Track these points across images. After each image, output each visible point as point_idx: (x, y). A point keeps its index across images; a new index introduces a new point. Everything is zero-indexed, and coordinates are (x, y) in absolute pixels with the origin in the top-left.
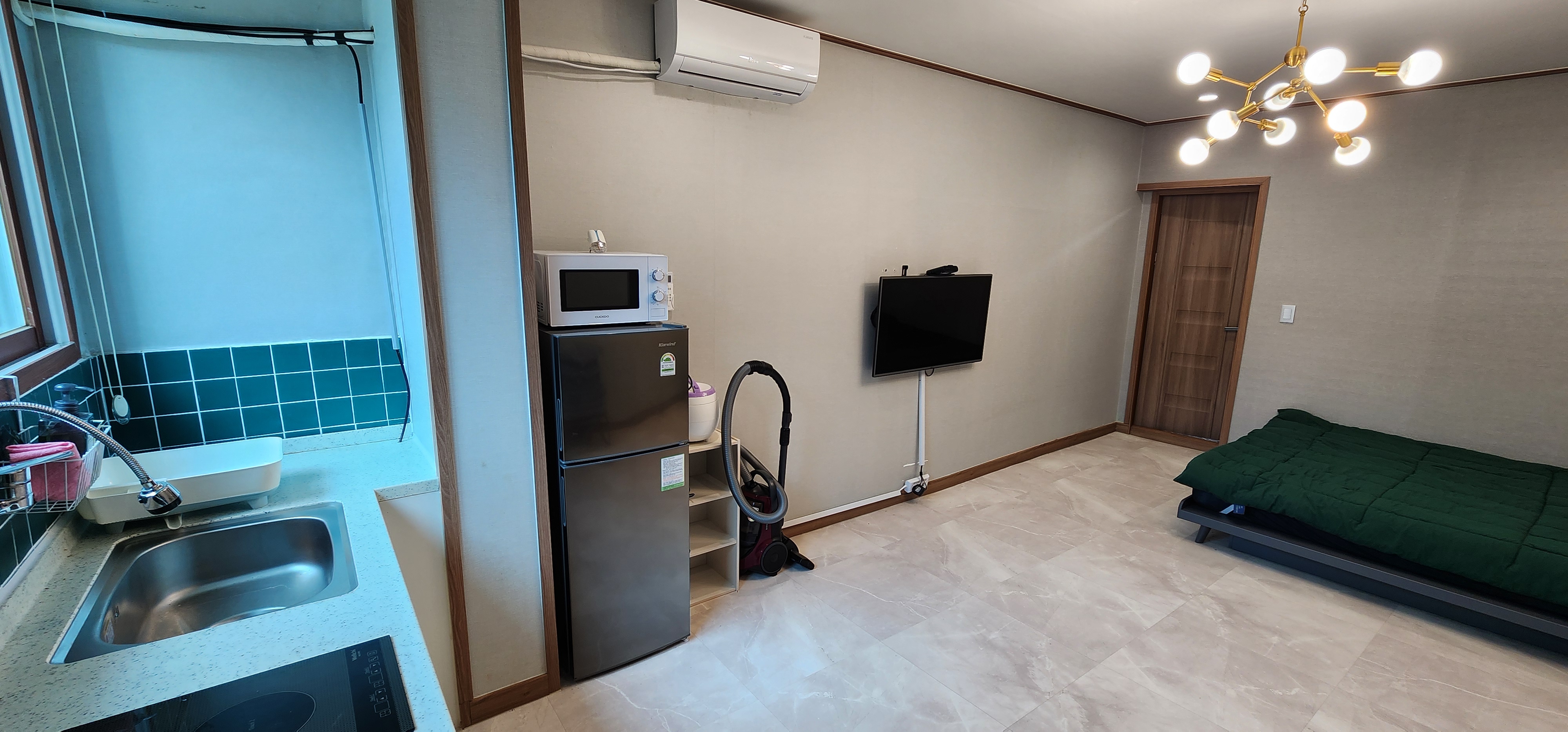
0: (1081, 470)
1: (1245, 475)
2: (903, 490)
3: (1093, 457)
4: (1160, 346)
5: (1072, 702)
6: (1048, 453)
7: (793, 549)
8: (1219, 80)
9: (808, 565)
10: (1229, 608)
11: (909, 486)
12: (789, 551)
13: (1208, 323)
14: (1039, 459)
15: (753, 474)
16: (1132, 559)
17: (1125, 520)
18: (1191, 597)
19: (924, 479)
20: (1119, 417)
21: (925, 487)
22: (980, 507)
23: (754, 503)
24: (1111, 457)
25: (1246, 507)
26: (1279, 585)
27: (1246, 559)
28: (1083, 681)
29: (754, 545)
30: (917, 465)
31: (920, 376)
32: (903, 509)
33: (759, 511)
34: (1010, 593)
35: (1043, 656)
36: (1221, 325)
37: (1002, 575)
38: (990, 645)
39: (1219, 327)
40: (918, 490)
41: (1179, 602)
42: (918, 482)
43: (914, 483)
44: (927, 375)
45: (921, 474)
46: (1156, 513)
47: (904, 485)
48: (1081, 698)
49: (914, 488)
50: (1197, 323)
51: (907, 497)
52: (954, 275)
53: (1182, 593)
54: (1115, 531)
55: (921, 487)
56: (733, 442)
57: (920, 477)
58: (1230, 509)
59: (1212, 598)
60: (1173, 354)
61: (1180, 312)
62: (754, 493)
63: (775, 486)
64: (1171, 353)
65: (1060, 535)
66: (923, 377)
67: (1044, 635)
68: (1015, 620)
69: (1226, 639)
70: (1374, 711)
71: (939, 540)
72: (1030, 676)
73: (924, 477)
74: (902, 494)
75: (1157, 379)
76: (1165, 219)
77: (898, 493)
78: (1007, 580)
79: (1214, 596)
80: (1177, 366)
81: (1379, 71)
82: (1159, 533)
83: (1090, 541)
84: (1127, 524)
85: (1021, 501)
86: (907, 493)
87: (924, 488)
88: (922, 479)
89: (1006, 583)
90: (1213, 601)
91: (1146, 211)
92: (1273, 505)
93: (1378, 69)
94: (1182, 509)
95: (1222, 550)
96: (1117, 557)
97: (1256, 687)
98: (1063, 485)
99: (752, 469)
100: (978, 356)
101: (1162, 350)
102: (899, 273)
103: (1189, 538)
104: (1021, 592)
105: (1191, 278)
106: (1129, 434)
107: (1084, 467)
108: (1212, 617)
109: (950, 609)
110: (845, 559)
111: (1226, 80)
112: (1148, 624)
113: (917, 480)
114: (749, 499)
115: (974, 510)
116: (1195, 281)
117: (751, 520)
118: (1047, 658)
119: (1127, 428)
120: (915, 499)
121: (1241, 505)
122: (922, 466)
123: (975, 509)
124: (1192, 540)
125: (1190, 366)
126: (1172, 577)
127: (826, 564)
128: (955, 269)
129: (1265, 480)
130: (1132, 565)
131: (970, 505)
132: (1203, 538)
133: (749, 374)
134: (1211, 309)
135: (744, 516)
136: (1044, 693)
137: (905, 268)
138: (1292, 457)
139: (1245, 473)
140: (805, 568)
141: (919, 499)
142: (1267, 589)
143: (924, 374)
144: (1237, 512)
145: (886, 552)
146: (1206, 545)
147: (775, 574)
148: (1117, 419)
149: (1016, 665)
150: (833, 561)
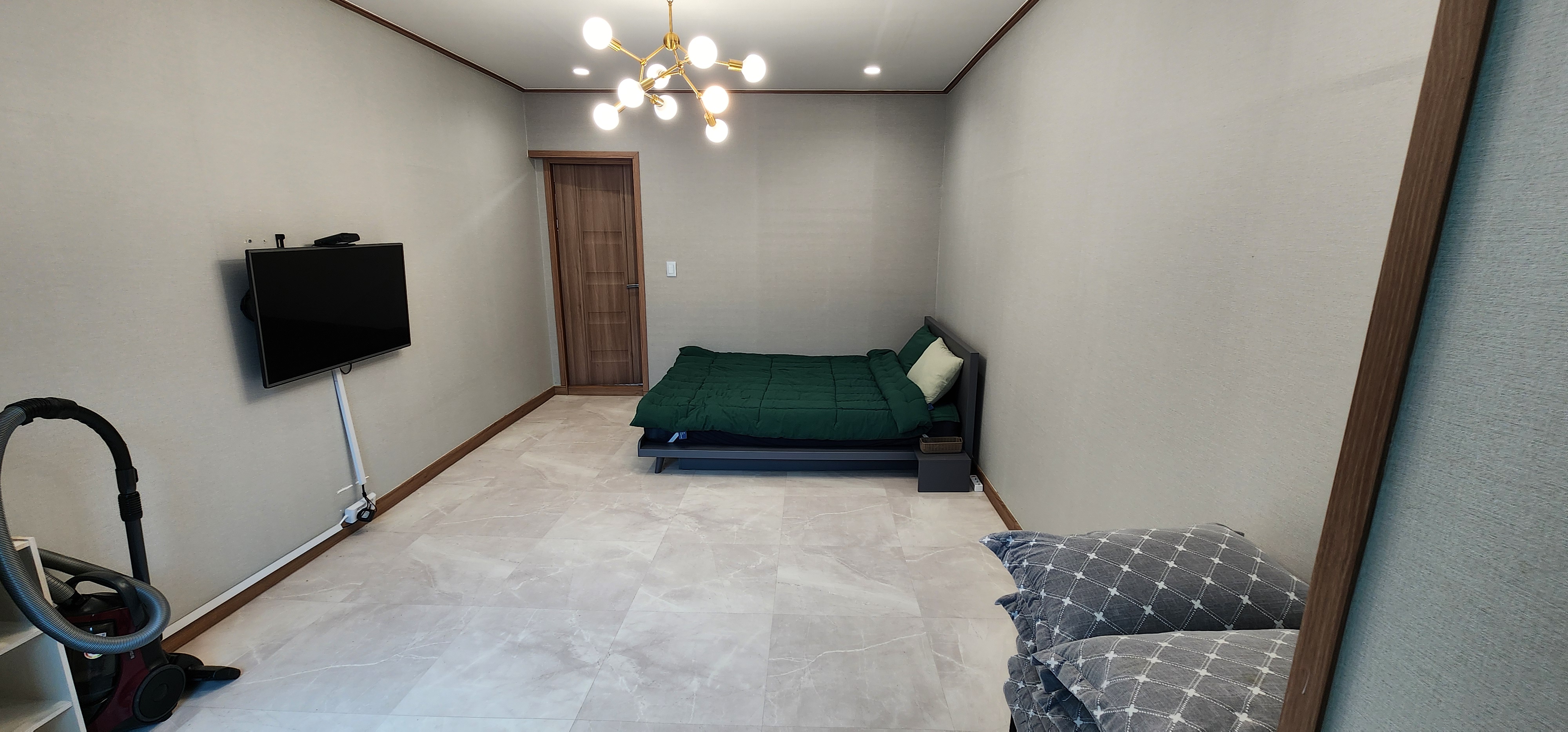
0: (539, 439)
1: (680, 406)
2: (344, 521)
3: (545, 424)
4: (578, 308)
5: (622, 658)
6: (501, 431)
7: (191, 666)
8: (619, 49)
9: (229, 675)
10: (697, 517)
11: (351, 515)
12: (186, 670)
13: (613, 283)
14: (492, 440)
15: (72, 583)
16: (615, 506)
17: (596, 473)
18: (671, 520)
19: (370, 499)
20: (556, 381)
21: (373, 508)
22: (449, 510)
23: (91, 629)
24: (561, 419)
25: (687, 432)
26: (720, 486)
27: (694, 474)
28: (622, 634)
29: (110, 694)
30: (355, 486)
31: (334, 376)
32: (352, 546)
33: (107, 636)
34: (520, 585)
35: (578, 631)
36: (624, 284)
37: (503, 570)
38: (522, 648)
39: (622, 285)
40: (366, 515)
41: (665, 528)
42: (363, 506)
43: (358, 509)
44: (343, 373)
45: (365, 495)
46: (618, 458)
47: (344, 515)
48: (627, 651)
49: (359, 515)
50: (605, 283)
51: (350, 530)
52: (355, 245)
53: (663, 519)
54: (591, 487)
55: (369, 510)
56: (18, 545)
57: (364, 498)
58: (676, 435)
59: (685, 514)
60: (590, 314)
61: (589, 275)
62: (87, 613)
63: (132, 588)
64: (589, 313)
65: (544, 508)
66: (340, 377)
67: (571, 611)
68: (537, 609)
69: (707, 542)
70: (804, 550)
71: (416, 563)
72: (574, 657)
73: (370, 497)
74: (343, 527)
75: (581, 339)
76: (558, 187)
77: (338, 528)
78: (512, 574)
79: (685, 512)
80: (596, 325)
81: (731, 66)
82: (626, 475)
83: (574, 503)
84: (598, 476)
85: (493, 488)
86: (352, 524)
87: (374, 510)
88: (368, 501)
89: (512, 577)
90: (687, 517)
91: (540, 178)
92: (705, 425)
93: (730, 64)
94: (641, 448)
95: (675, 473)
96: (602, 509)
97: (739, 569)
98: (529, 459)
99: (67, 577)
100: (405, 340)
101: (580, 311)
102: (272, 245)
103: (649, 472)
104: (531, 579)
105: (591, 242)
106: (568, 394)
107: (541, 436)
108: (691, 530)
109: (461, 633)
110: (289, 640)
111: (624, 51)
112: (650, 557)
113: (361, 503)
114: (81, 623)
115: (444, 515)
116: (596, 245)
117: (94, 656)
118: (582, 631)
119: (565, 390)
120: (363, 528)
121: (683, 432)
122: (363, 486)
123: (445, 513)
124: (653, 472)
125: (606, 322)
126: (651, 509)
127: (259, 660)
128: (356, 237)
129: (694, 406)
130: (617, 511)
131: (437, 511)
132: (661, 467)
133: (23, 424)
134: (613, 270)
135: (75, 656)
136: (593, 666)
137: (280, 238)
138: (702, 384)
139: (679, 405)
140: (224, 682)
141: (369, 525)
142: (715, 492)
143: (340, 372)
144: (681, 438)
145: (349, 606)
146: (664, 473)
147: (170, 715)
148: (554, 383)
149: (556, 654)
150: (267, 651)
